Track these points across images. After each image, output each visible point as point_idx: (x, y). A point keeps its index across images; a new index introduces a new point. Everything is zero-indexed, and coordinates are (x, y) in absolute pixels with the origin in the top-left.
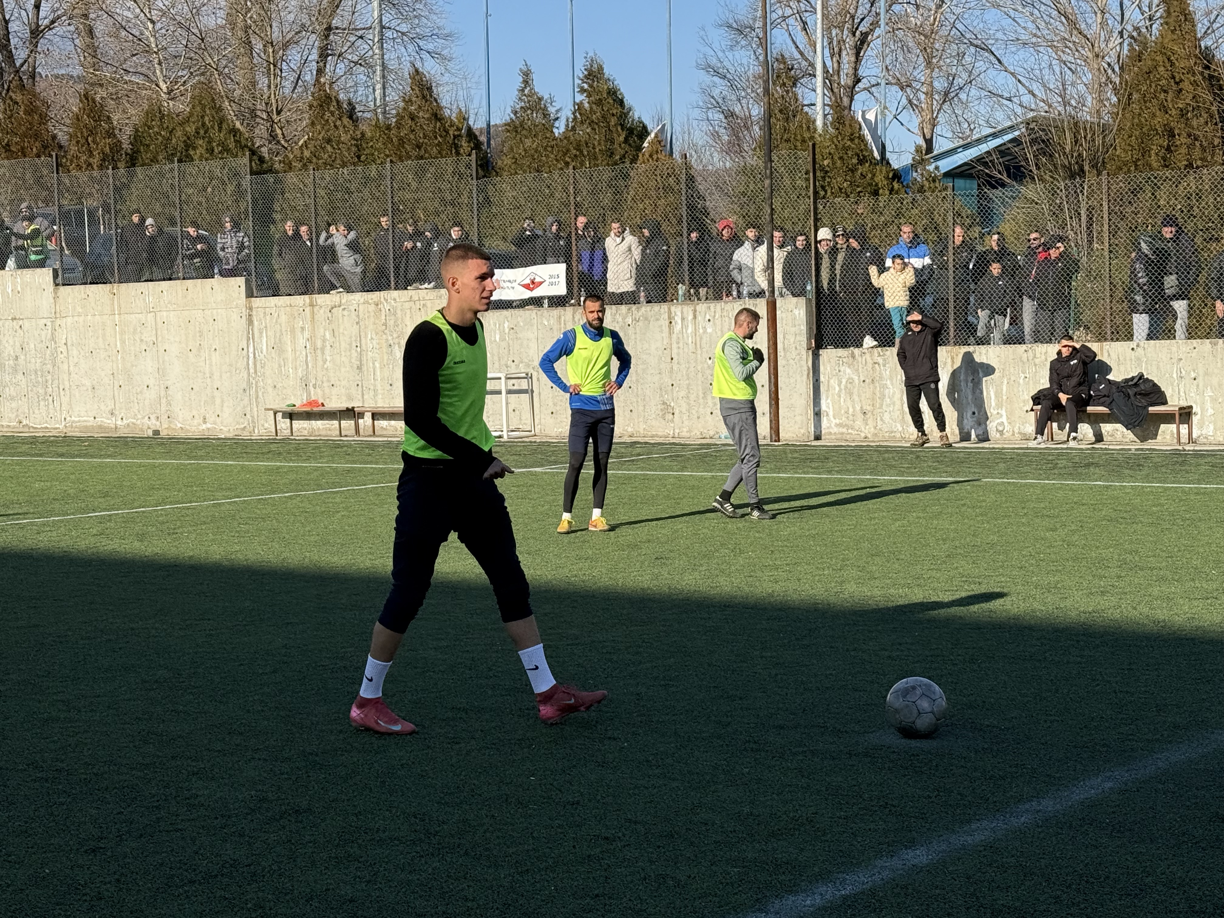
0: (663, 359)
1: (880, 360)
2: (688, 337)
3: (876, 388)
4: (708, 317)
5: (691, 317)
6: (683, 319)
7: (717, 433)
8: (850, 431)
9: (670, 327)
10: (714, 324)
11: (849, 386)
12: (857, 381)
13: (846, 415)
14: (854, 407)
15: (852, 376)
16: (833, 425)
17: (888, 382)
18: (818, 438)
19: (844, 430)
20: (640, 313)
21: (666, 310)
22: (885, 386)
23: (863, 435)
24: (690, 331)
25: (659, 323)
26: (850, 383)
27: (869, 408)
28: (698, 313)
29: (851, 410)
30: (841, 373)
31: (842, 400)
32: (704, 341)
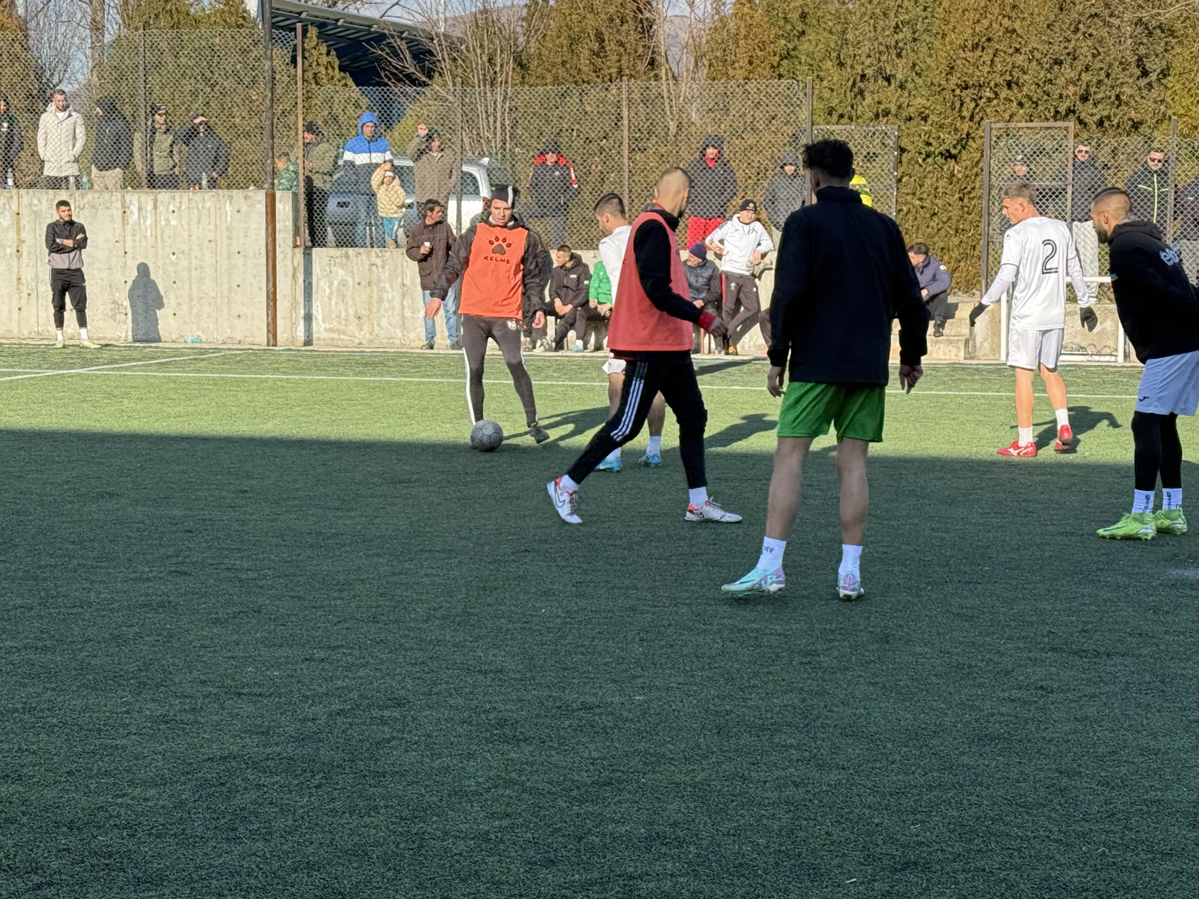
0: (114, 253)
1: (379, 262)
2: (147, 229)
3: (372, 291)
4: (172, 208)
5: (150, 207)
6: (140, 209)
7: (182, 336)
8: (342, 336)
9: (123, 217)
10: (180, 216)
11: (341, 288)
12: (351, 283)
13: (338, 319)
14: (346, 311)
15: (345, 277)
16: (321, 330)
17: (387, 285)
18: (308, 342)
19: (336, 336)
20: (86, 200)
21: (119, 197)
22: (384, 290)
23: (357, 341)
24: (149, 222)
25: (110, 212)
26: (344, 285)
27: (365, 312)
28: (159, 204)
29: (343, 314)
30: (333, 275)
31: (333, 303)
32: (166, 235)
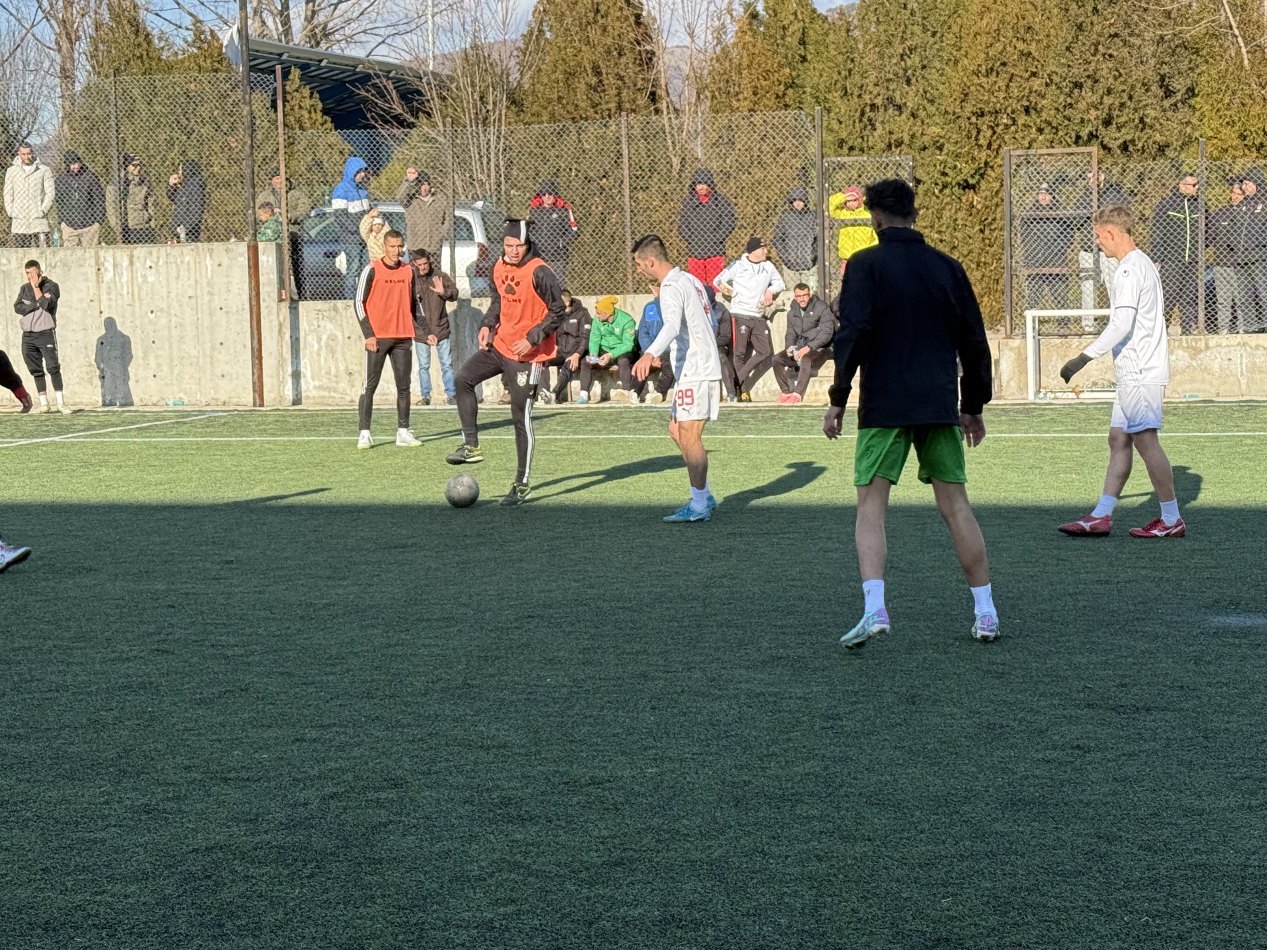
0: (89, 312)
2: (123, 287)
4: (149, 263)
5: (126, 263)
6: (115, 266)
7: (163, 399)
8: (332, 394)
9: (98, 275)
10: (158, 272)
11: (331, 343)
12: (340, 338)
13: (328, 377)
14: (337, 368)
15: (334, 332)
16: (311, 388)
18: (297, 401)
19: (326, 393)
20: (57, 258)
21: (93, 254)
23: (348, 398)
24: (124, 279)
25: (83, 270)
26: (333, 340)
27: (355, 368)
28: (135, 259)
29: (333, 371)
30: (321, 329)
31: (322, 359)
32: (143, 292)
